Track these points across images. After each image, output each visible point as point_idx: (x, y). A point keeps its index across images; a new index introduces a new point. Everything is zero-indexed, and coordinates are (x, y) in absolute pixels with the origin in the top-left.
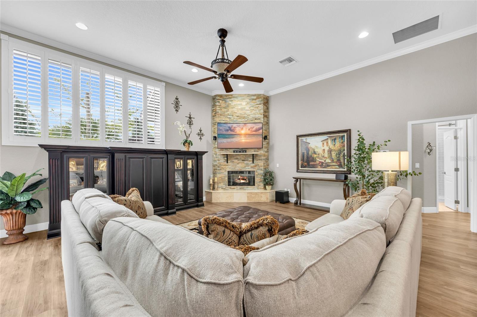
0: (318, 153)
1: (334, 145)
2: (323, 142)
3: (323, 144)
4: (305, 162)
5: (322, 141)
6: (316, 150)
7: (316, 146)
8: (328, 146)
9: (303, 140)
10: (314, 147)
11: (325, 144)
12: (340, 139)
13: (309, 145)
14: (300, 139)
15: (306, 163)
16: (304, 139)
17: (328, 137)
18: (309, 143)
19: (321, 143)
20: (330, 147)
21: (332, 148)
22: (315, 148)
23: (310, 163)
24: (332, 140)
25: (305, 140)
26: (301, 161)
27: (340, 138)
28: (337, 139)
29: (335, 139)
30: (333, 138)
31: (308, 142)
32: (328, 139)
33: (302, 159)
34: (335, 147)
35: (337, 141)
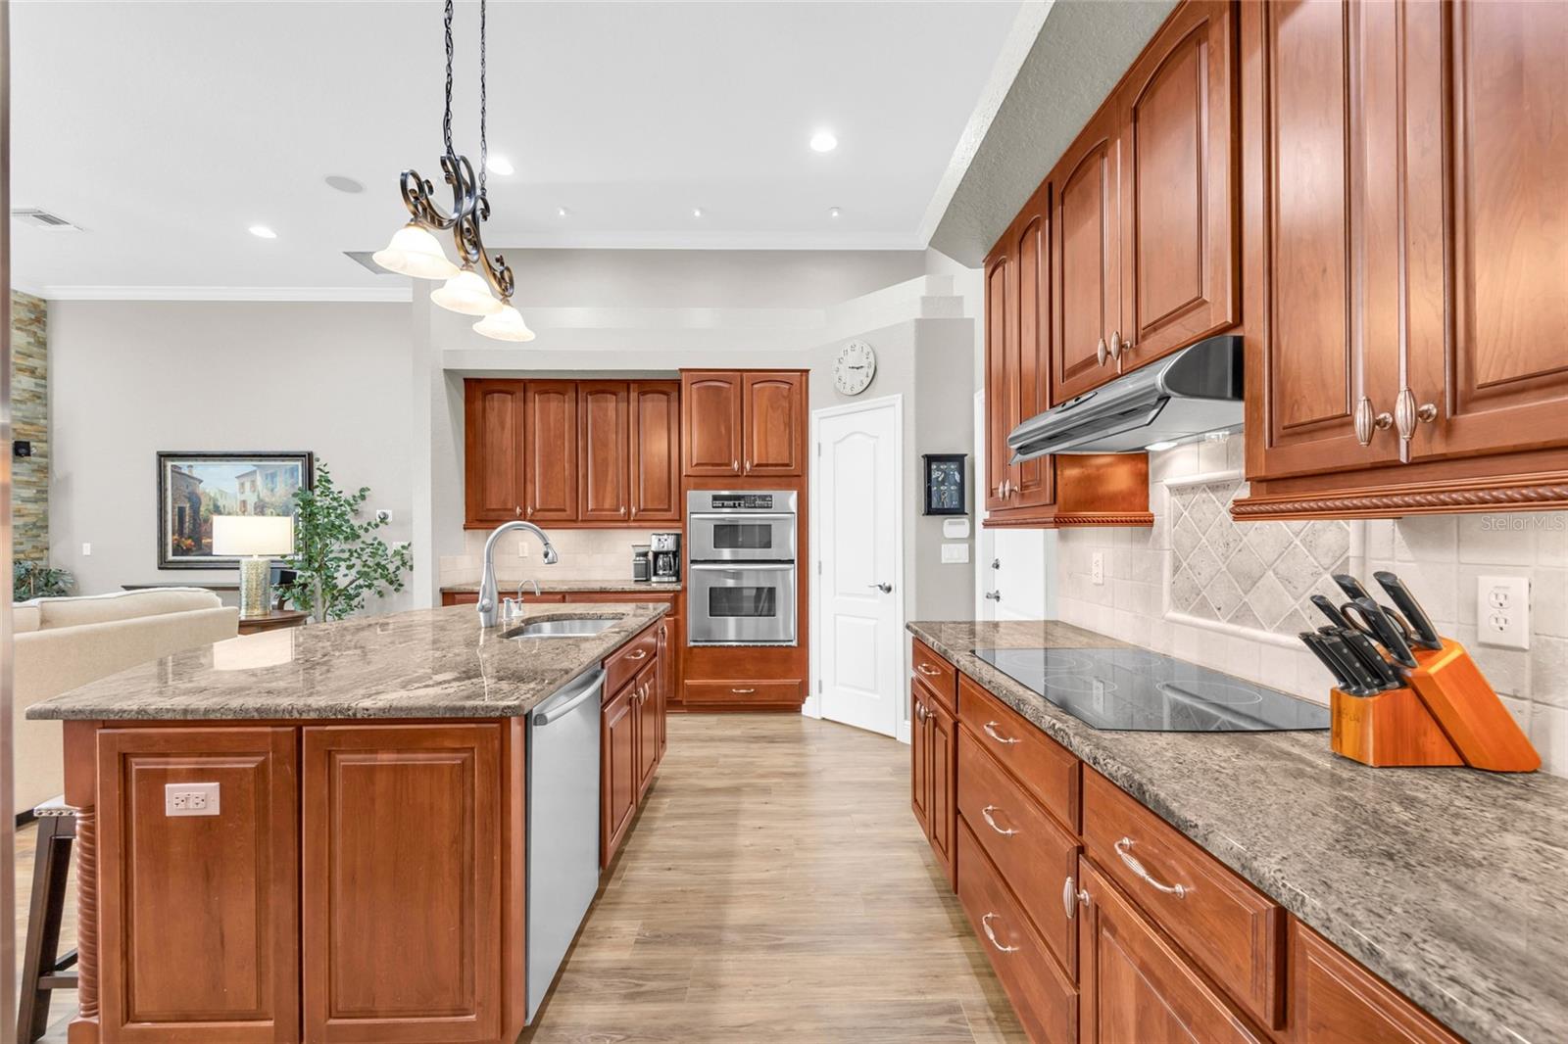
0: (227, 510)
1: (272, 490)
2: (243, 480)
3: (242, 485)
4: (189, 537)
5: (238, 477)
6: (220, 503)
7: (220, 491)
8: (254, 491)
9: (180, 468)
10: (215, 494)
11: (248, 485)
12: (288, 475)
13: (201, 485)
14: (169, 464)
15: (189, 541)
16: (183, 465)
17: (255, 466)
18: (201, 481)
19: (237, 483)
20: (261, 495)
21: (267, 500)
22: (218, 497)
23: (203, 541)
24: (267, 475)
25: (185, 471)
26: (173, 534)
27: (286, 472)
28: (278, 473)
29: (273, 476)
30: (269, 472)
31: (195, 476)
32: (255, 472)
33: (177, 528)
34: (273, 495)
35: (279, 479)
